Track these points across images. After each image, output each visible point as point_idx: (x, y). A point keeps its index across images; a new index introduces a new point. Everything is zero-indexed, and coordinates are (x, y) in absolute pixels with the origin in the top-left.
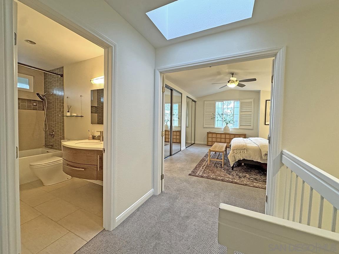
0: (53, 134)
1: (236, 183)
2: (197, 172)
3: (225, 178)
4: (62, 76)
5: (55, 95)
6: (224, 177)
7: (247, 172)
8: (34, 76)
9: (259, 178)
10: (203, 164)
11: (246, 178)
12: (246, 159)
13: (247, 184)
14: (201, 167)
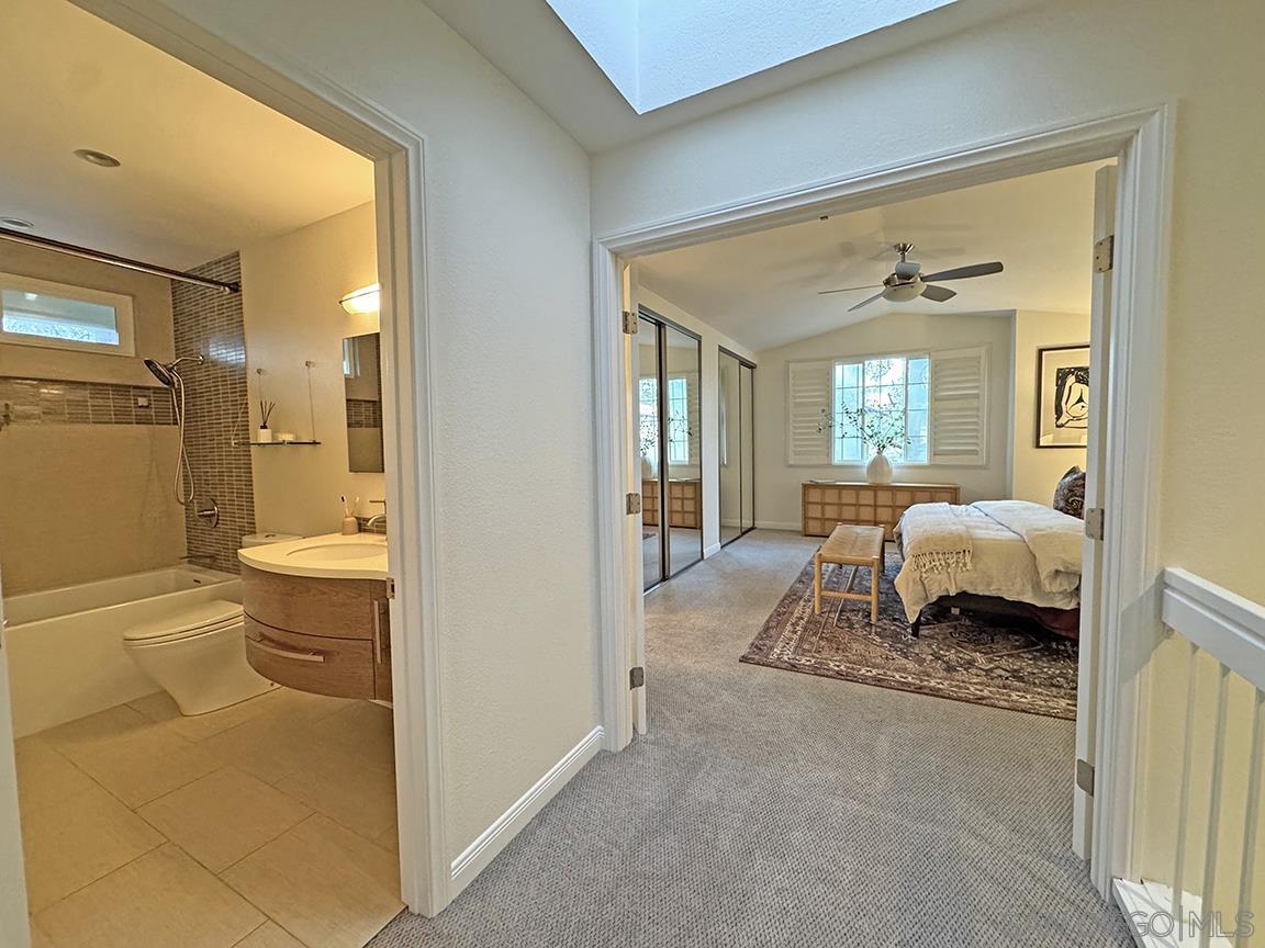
0: (213, 515)
1: (935, 693)
2: (772, 648)
3: (889, 673)
4: (235, 288)
5: (215, 363)
6: (883, 668)
7: (976, 643)
8: (134, 297)
9: (1029, 670)
10: (796, 615)
11: (974, 671)
12: (970, 592)
13: (983, 698)
14: (789, 627)
